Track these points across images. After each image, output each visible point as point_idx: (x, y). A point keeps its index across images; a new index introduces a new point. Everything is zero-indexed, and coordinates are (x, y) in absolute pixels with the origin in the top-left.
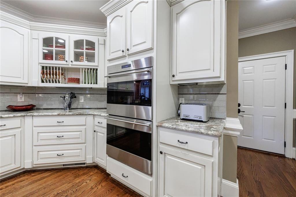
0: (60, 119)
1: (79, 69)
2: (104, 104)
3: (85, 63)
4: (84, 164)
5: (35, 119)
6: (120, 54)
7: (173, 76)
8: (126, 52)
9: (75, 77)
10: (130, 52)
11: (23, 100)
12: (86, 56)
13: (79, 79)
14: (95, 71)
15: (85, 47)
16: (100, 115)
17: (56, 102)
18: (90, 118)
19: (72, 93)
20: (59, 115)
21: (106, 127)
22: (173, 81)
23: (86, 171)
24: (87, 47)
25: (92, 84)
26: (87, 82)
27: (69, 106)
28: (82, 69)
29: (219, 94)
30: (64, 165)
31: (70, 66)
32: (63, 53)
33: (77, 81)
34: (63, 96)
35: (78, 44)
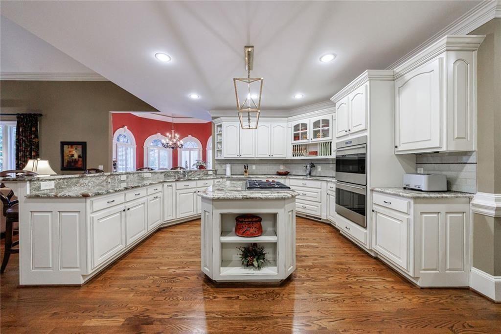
0: (305, 182)
1: (317, 143)
2: (334, 173)
3: (321, 139)
4: (320, 219)
5: (291, 180)
6: (345, 133)
7: (396, 147)
8: (348, 132)
9: (314, 151)
10: (351, 132)
11: (283, 168)
12: (322, 132)
13: (317, 152)
14: (329, 144)
15: (321, 125)
16: (331, 181)
17: (301, 170)
18: (324, 183)
19: (312, 163)
20: (303, 179)
21: (335, 190)
22: (397, 151)
23: (321, 224)
24: (323, 125)
25: (327, 156)
26: (323, 154)
27: (310, 173)
28: (319, 143)
29: (466, 163)
30: (306, 216)
31: (310, 143)
32: (306, 133)
33: (316, 153)
34: (305, 165)
35: (316, 124)
